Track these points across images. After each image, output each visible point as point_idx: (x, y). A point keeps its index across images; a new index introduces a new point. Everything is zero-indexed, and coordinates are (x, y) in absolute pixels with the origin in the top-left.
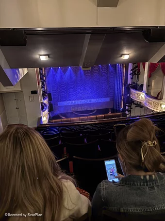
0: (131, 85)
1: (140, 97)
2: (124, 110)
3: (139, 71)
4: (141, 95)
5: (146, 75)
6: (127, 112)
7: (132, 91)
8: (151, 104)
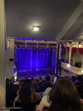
0: (61, 60)
1: (67, 66)
2: (57, 73)
3: (65, 53)
4: (68, 65)
5: (70, 55)
6: (58, 75)
7: (62, 63)
8: (75, 70)
